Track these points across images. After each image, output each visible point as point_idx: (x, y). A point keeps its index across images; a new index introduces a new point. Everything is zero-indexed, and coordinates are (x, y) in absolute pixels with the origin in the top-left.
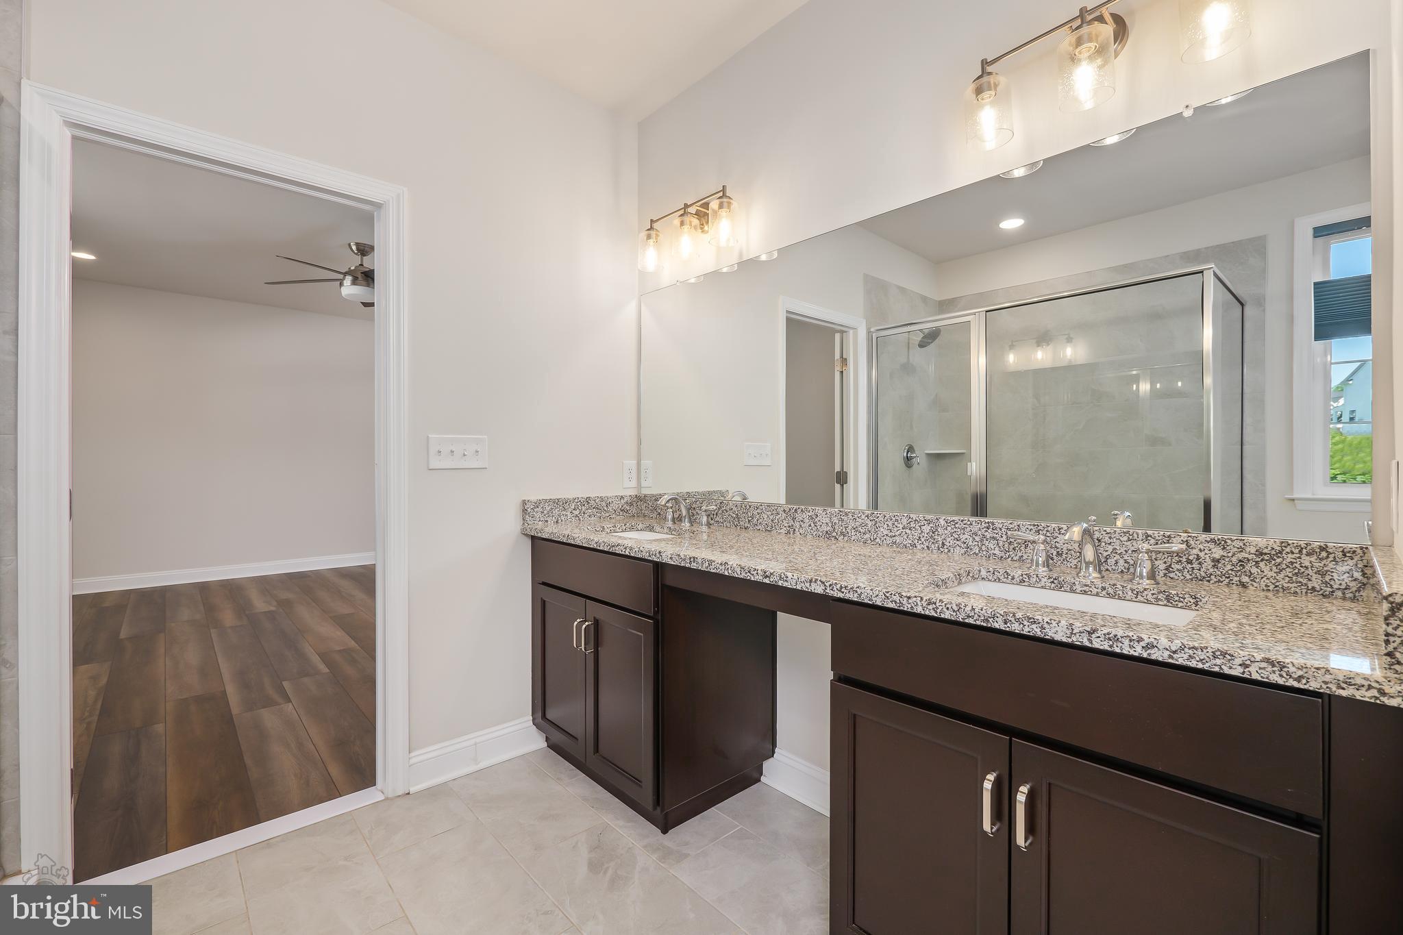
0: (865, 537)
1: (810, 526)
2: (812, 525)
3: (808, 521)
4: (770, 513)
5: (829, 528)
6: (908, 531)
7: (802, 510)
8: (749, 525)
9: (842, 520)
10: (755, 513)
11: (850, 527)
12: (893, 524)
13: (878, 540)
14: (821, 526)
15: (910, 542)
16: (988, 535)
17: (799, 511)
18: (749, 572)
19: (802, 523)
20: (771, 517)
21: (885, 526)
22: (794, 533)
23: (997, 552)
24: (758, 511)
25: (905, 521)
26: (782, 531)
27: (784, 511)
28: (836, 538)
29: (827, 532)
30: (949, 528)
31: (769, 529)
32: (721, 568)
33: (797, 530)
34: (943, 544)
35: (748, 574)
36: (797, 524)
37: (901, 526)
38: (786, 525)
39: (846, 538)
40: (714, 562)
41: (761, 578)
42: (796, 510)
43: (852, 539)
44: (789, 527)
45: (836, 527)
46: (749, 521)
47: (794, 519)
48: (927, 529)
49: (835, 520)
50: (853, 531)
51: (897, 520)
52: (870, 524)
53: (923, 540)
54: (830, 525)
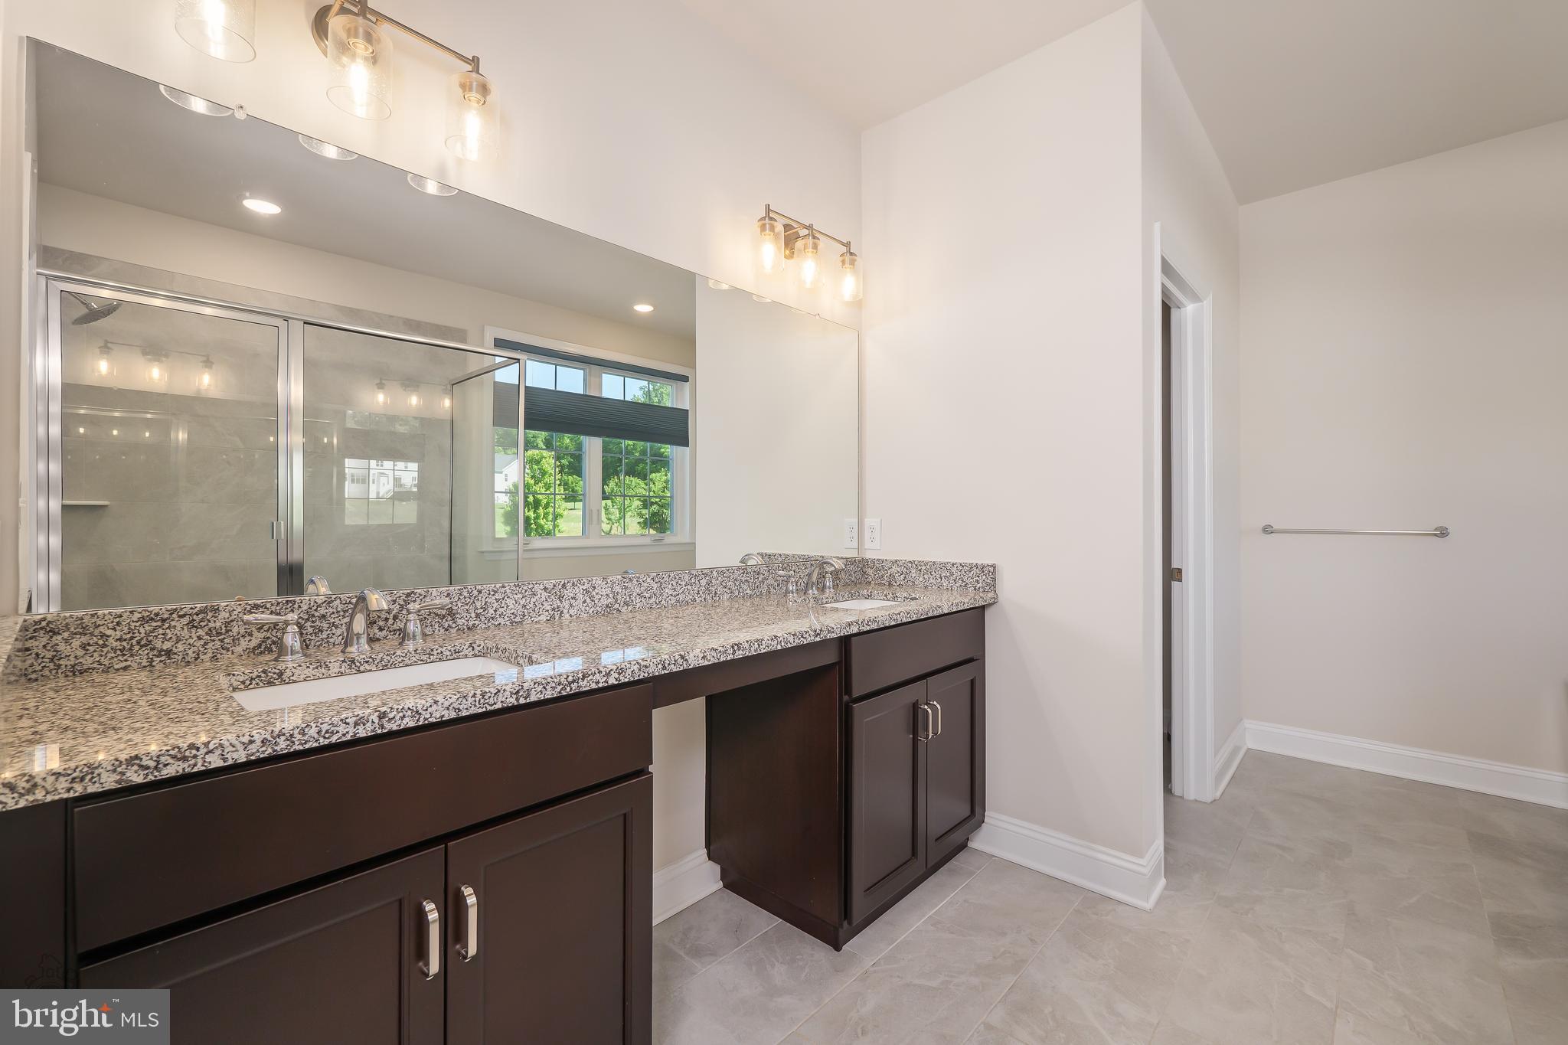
0: (651, 601)
1: (585, 602)
2: (588, 600)
3: (581, 596)
4: (520, 596)
5: (609, 600)
6: (689, 587)
7: (573, 584)
8: (477, 622)
9: (626, 588)
10: (491, 600)
11: (635, 594)
12: (677, 583)
13: (663, 602)
14: (600, 599)
15: (691, 597)
16: (744, 579)
17: (569, 586)
18: (802, 636)
19: (573, 601)
20: (522, 602)
21: (670, 586)
22: (561, 616)
23: (748, 592)
24: (497, 596)
25: (687, 578)
26: (541, 618)
27: (545, 589)
28: (619, 610)
29: (607, 606)
30: (720, 578)
31: (518, 619)
32: (773, 644)
33: (565, 611)
34: (716, 593)
35: (802, 639)
36: (566, 604)
37: (684, 583)
38: (549, 608)
39: (630, 608)
40: (763, 640)
41: (812, 638)
42: (564, 585)
43: (637, 607)
44: (554, 609)
45: (619, 597)
46: (478, 616)
47: (561, 598)
48: (704, 582)
49: (618, 589)
50: (638, 598)
51: (680, 579)
52: (655, 586)
53: (701, 593)
54: (611, 596)
